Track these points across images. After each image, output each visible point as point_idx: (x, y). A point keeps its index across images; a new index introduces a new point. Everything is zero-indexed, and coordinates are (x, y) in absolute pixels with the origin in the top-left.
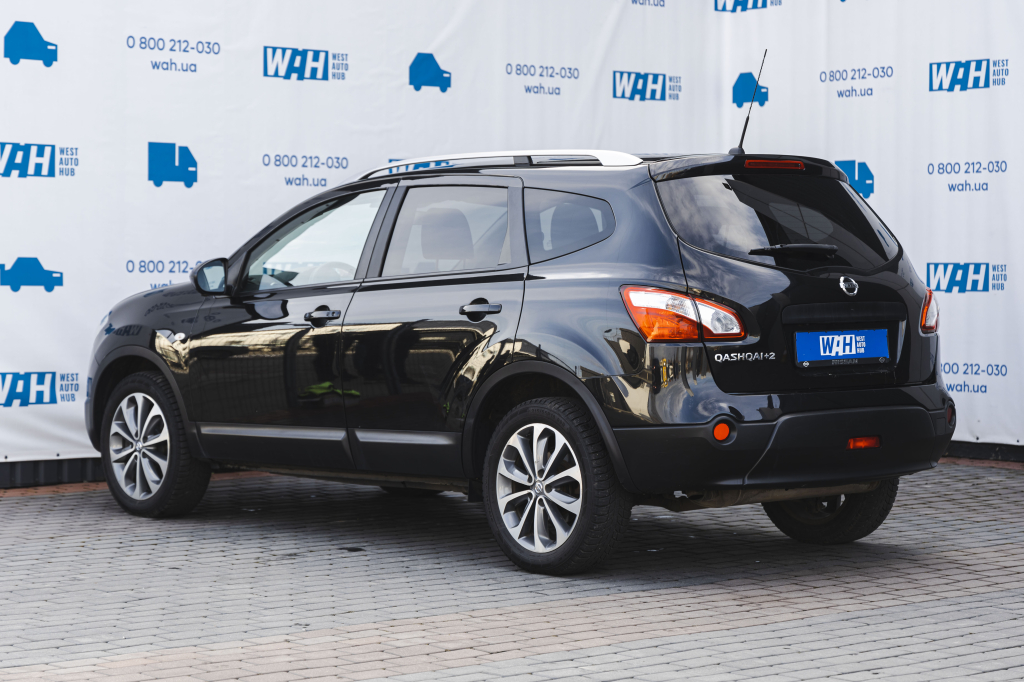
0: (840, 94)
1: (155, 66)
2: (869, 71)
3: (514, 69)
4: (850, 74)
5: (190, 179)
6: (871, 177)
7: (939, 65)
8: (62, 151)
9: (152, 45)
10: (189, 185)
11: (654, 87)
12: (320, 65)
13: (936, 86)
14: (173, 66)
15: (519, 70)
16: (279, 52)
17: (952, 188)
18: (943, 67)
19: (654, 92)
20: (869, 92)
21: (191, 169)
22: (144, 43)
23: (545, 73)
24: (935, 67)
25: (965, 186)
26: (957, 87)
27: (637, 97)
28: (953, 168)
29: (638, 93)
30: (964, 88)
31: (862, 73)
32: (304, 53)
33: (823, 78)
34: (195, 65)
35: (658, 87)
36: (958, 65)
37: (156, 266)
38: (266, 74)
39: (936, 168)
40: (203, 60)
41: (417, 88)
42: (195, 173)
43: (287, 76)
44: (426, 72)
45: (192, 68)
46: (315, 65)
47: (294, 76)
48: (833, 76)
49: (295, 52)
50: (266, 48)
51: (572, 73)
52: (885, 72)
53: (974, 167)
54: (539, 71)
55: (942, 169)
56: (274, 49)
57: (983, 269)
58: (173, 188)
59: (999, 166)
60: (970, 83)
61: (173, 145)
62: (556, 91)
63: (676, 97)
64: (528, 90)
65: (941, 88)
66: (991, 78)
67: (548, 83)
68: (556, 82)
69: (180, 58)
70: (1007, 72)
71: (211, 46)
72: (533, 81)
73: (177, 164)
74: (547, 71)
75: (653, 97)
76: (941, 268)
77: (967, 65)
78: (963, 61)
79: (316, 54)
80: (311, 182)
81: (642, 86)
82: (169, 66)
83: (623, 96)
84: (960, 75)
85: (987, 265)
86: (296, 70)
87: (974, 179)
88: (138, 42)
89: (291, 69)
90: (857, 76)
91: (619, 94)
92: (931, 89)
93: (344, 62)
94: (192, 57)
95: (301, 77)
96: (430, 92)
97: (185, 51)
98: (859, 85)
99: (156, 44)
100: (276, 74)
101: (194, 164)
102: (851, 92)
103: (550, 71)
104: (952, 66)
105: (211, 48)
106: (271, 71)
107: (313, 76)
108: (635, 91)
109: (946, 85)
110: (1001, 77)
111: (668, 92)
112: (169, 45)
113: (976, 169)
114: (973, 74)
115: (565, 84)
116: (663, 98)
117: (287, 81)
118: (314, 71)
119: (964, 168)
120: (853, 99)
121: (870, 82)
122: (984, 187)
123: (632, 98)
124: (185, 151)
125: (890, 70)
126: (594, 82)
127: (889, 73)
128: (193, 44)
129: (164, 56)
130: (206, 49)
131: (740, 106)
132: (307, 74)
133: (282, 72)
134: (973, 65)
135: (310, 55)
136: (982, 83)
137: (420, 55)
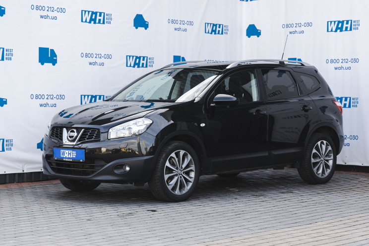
0: (291, 33)
1: (42, 17)
2: (303, 24)
3: (171, 21)
4: (295, 25)
5: (54, 62)
7: (331, 22)
8: (7, 50)
9: (40, 9)
10: (54, 65)
11: (219, 29)
12: (102, 18)
13: (330, 30)
15: (173, 22)
16: (87, 12)
17: (336, 69)
18: (333, 23)
19: (219, 31)
20: (302, 32)
21: (55, 58)
22: (38, 8)
23: (181, 23)
24: (329, 23)
25: (341, 68)
26: (339, 31)
27: (213, 33)
28: (336, 61)
29: (214, 31)
30: (341, 31)
31: (300, 25)
32: (96, 13)
33: (283, 27)
35: (221, 29)
36: (339, 22)
37: (41, 97)
38: (82, 21)
39: (330, 61)
40: (59, 15)
41: (137, 28)
42: (56, 60)
43: (90, 22)
44: (140, 22)
45: (55, 18)
46: (100, 18)
47: (92, 22)
48: (287, 26)
49: (93, 13)
50: (82, 11)
51: (191, 23)
52: (309, 25)
53: (345, 61)
54: (179, 22)
55: (332, 61)
56: (85, 11)
57: (348, 99)
58: (48, 66)
59: (356, 61)
60: (344, 29)
61: (48, 48)
62: (185, 30)
63: (227, 33)
64: (176, 29)
65: (332, 31)
66: (353, 27)
67: (183, 27)
68: (185, 26)
69: (51, 14)
70: (359, 25)
72: (177, 26)
73: (49, 56)
77: (343, 22)
78: (341, 21)
79: (100, 14)
80: (98, 64)
81: (215, 29)
82: (47, 17)
83: (208, 33)
84: (340, 26)
85: (350, 98)
86: (93, 20)
87: (345, 65)
88: (35, 7)
89: (91, 19)
90: (297, 26)
92: (328, 31)
93: (111, 17)
94: (55, 14)
95: (95, 23)
96: (141, 29)
97: (52, 11)
98: (298, 29)
99: (42, 8)
100: (86, 21)
101: (56, 56)
102: (295, 32)
103: (183, 22)
104: (336, 23)
105: (62, 10)
106: (84, 20)
107: (99, 22)
108: (212, 31)
109: (334, 30)
110: (357, 27)
111: (224, 31)
112: (47, 9)
114: (345, 25)
115: (188, 27)
116: (222, 34)
117: (90, 24)
118: (100, 20)
119: (341, 61)
120: (296, 34)
121: (303, 28)
122: (349, 68)
123: (211, 33)
124: (52, 51)
126: (198, 27)
127: (311, 25)
128: (55, 9)
129: (44, 13)
130: (60, 11)
131: (249, 37)
132: (97, 21)
133: (88, 21)
134: (345, 22)
135: (98, 14)
136: (349, 29)
137: (137, 15)
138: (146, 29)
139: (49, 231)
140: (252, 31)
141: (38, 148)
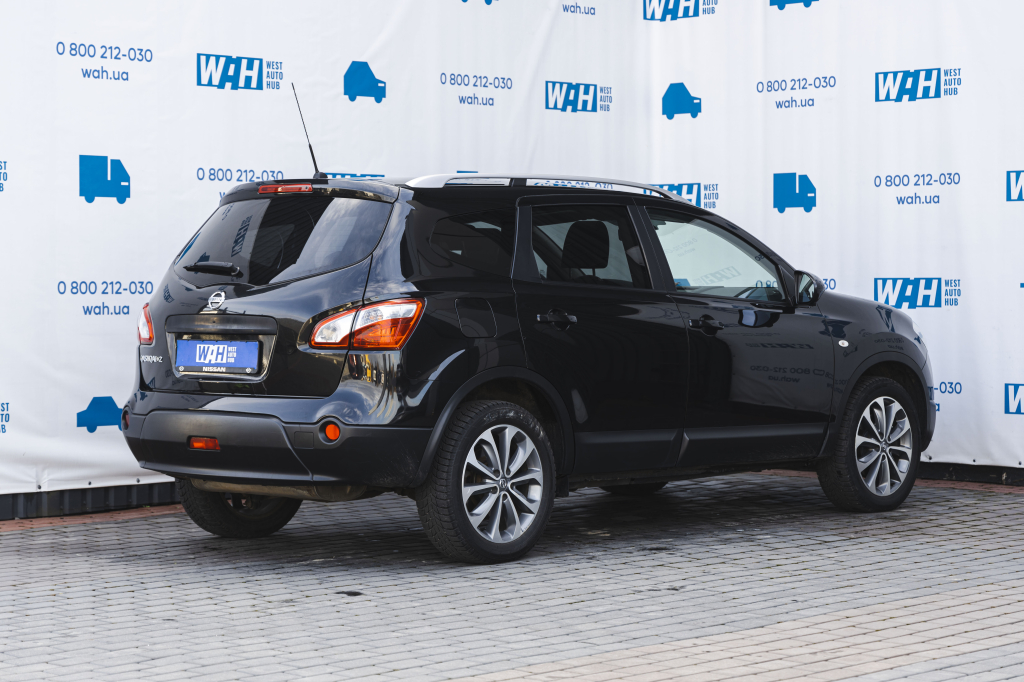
0: (779, 105)
1: (86, 74)
2: (810, 81)
3: (448, 79)
4: (790, 85)
5: (122, 195)
6: (813, 190)
7: (886, 75)
9: (82, 52)
10: (121, 201)
11: (586, 97)
12: (254, 74)
13: (882, 96)
14: (105, 74)
15: (454, 79)
16: (213, 59)
17: (900, 201)
18: (890, 76)
19: (585, 103)
20: (810, 103)
21: (123, 184)
22: (75, 50)
23: (478, 83)
24: (881, 77)
25: (914, 199)
26: (906, 97)
27: (569, 108)
28: (901, 181)
29: (570, 104)
30: (913, 98)
31: (802, 83)
32: (237, 61)
33: (760, 89)
34: (127, 74)
35: (590, 98)
36: (907, 74)
37: (88, 288)
38: (199, 83)
39: (883, 181)
40: (134, 68)
41: (352, 99)
42: (128, 188)
43: (221, 86)
44: (361, 82)
45: (124, 76)
46: (249, 73)
47: (228, 85)
48: (771, 86)
49: (229, 60)
50: (199, 55)
51: (505, 83)
52: (828, 82)
53: (924, 179)
54: (473, 81)
55: (890, 181)
56: (208, 57)
57: (935, 284)
58: (105, 204)
59: (952, 179)
60: (920, 93)
61: (106, 158)
62: (490, 102)
63: (607, 108)
64: (462, 100)
65: (888, 98)
66: (943, 87)
67: (482, 93)
68: (490, 92)
69: (111, 66)
70: (959, 82)
71: (143, 53)
72: (468, 91)
73: (109, 179)
74: (481, 81)
75: (584, 108)
76: (889, 283)
77: (916, 74)
78: (912, 70)
79: (251, 62)
81: (574, 97)
82: (100, 73)
83: (555, 107)
84: (909, 85)
85: (939, 280)
86: (230, 80)
87: (924, 191)
88: (68, 49)
89: (225, 78)
90: (797, 86)
91: (551, 105)
92: (877, 99)
93: (279, 71)
94: (124, 65)
95: (235, 87)
96: (365, 102)
97: (116, 58)
98: (799, 95)
99: (87, 51)
100: (210, 83)
101: (127, 179)
102: (790, 103)
103: (484, 81)
104: (900, 76)
105: (143, 55)
106: (205, 80)
107: (248, 85)
108: (567, 102)
109: (893, 95)
110: (953, 86)
111: (599, 103)
112: (100, 52)
113: (926, 182)
114: (922, 83)
115: (498, 94)
116: (594, 109)
117: (221, 90)
118: (248, 79)
119: (913, 180)
120: (793, 110)
121: (811, 92)
122: (936, 199)
123: (564, 109)
124: (117, 164)
125: (832, 80)
126: (527, 92)
127: (832, 83)
128: (124, 51)
129: (94, 64)
130: (138, 56)
131: (670, 117)
132: (242, 83)
133: (216, 81)
134: (922, 75)
135: (244, 63)
136: (932, 93)
137: (354, 63)
138: (378, 100)
139: (49, 650)
140: (679, 101)
141: (79, 425)
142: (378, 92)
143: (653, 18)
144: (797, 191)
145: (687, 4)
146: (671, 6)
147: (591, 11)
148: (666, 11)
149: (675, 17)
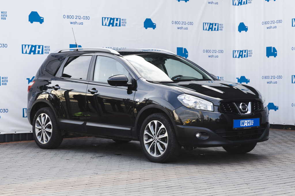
0: (268, 28)
1: (71, 23)
2: (275, 21)
3: (174, 23)
4: (270, 22)
6: (276, 51)
8: (45, 47)
9: (70, 17)
11: (215, 27)
12: (118, 22)
13: (294, 25)
14: (76, 23)
15: (176, 23)
16: (106, 19)
19: (215, 28)
20: (275, 27)
22: (68, 17)
23: (183, 24)
24: (293, 20)
27: (210, 30)
29: (211, 29)
31: (273, 22)
32: (114, 19)
33: (263, 24)
34: (83, 23)
35: (216, 27)
38: (103, 25)
39: (294, 48)
40: (85, 22)
41: (146, 28)
43: (109, 25)
44: (149, 24)
46: (117, 22)
47: (111, 25)
48: (265, 23)
49: (111, 19)
50: (103, 18)
51: (191, 23)
52: (280, 21)
54: (181, 23)
56: (105, 18)
61: (77, 45)
62: (187, 29)
63: (222, 30)
64: (178, 28)
67: (184, 26)
68: (186, 26)
69: (78, 21)
71: (87, 17)
72: (180, 26)
74: (184, 23)
75: (215, 30)
79: (117, 19)
81: (212, 27)
83: (206, 30)
88: (66, 17)
89: (110, 24)
91: (205, 29)
92: (292, 26)
93: (125, 21)
94: (82, 21)
95: (113, 26)
96: (150, 29)
97: (80, 19)
98: (273, 25)
99: (72, 17)
100: (106, 25)
102: (270, 27)
105: (87, 18)
106: (104, 24)
107: (116, 25)
108: (209, 28)
111: (219, 28)
112: (75, 17)
115: (189, 27)
116: (218, 30)
117: (109, 27)
118: (117, 24)
120: (271, 29)
121: (276, 24)
123: (209, 30)
124: (80, 46)
125: (281, 21)
126: (198, 25)
127: (281, 22)
128: (82, 17)
129: (74, 20)
130: (86, 18)
131: (240, 32)
137: (147, 19)
138: (154, 29)
142: (153, 26)
143: (235, 5)
144: (272, 52)
145: (244, 1)
146: (240, 1)
147: (217, 3)
148: (239, 3)
149: (241, 4)
